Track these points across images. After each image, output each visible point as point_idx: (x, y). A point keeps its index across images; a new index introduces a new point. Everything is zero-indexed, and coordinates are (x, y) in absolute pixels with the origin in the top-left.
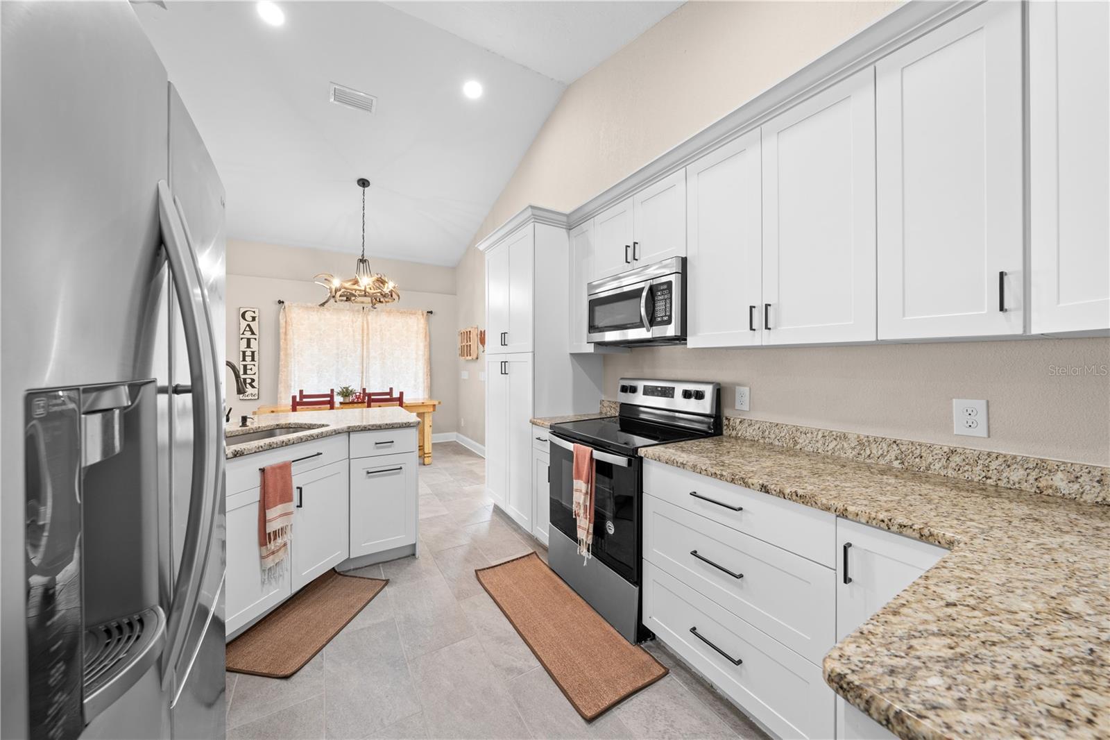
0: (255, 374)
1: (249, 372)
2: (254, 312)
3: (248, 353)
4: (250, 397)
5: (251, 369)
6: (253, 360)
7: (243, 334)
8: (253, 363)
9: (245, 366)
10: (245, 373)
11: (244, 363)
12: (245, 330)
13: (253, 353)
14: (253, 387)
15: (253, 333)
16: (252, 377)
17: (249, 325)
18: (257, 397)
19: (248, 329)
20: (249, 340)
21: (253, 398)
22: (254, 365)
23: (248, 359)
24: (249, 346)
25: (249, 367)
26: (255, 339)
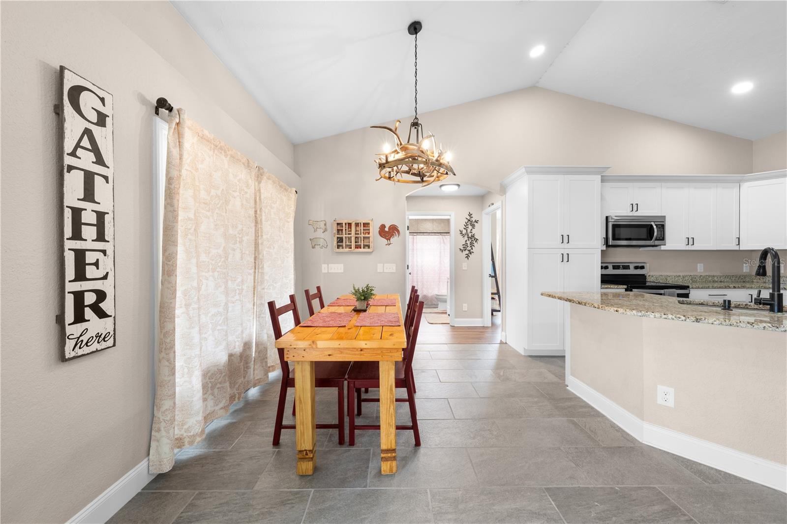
0: (105, 277)
1: (90, 272)
2: (102, 100)
3: (88, 217)
4: (95, 346)
5: (96, 264)
6: (101, 237)
7: (73, 154)
8: (100, 245)
9: (80, 255)
10: (80, 275)
11: (78, 245)
12: (78, 146)
13: (101, 216)
14: (102, 314)
15: (100, 161)
16: (98, 285)
17: (87, 132)
18: (110, 342)
19: (85, 142)
20: (89, 178)
21: (104, 345)
22: (104, 252)
23: (89, 233)
24: (89, 195)
25: (90, 257)
26: (106, 178)
